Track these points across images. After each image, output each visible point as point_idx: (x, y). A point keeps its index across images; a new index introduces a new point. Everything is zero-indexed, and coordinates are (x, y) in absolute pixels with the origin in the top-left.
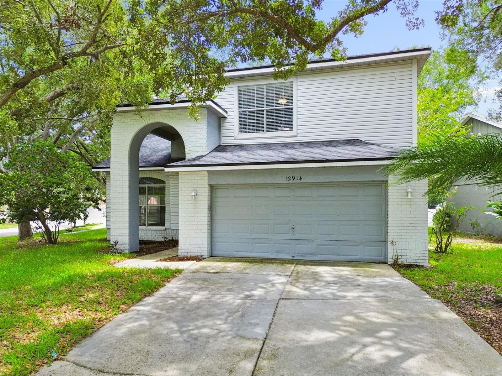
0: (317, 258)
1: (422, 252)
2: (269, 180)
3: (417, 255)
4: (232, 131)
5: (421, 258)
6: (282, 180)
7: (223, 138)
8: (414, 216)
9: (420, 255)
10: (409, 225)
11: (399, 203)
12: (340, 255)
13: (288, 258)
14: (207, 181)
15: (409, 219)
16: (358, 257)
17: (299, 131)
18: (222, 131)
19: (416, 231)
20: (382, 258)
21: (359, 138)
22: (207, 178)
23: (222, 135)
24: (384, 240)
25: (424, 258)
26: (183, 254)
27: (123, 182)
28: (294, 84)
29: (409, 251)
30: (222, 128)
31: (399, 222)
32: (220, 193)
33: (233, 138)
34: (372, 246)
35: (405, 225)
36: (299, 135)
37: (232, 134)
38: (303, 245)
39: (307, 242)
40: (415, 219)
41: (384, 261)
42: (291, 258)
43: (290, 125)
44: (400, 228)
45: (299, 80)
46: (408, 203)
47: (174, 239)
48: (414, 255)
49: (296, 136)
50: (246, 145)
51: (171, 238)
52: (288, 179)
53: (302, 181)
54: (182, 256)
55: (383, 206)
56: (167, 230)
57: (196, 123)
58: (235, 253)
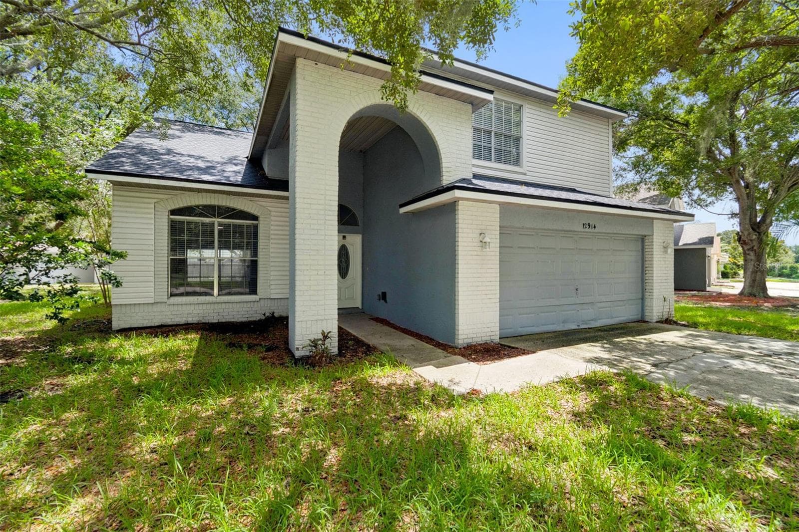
0: (598, 324)
14: (498, 220)
16: (625, 318)
17: (528, 169)
20: (639, 317)
21: (575, 188)
22: (498, 215)
24: (641, 297)
26: (466, 341)
28: (523, 109)
31: (659, 278)
36: (528, 173)
42: (577, 327)
43: (517, 162)
44: (660, 284)
45: (529, 106)
49: (525, 174)
52: (584, 226)
53: (596, 230)
54: (465, 345)
55: (640, 262)
56: (262, 301)
57: (458, 124)
58: (520, 329)
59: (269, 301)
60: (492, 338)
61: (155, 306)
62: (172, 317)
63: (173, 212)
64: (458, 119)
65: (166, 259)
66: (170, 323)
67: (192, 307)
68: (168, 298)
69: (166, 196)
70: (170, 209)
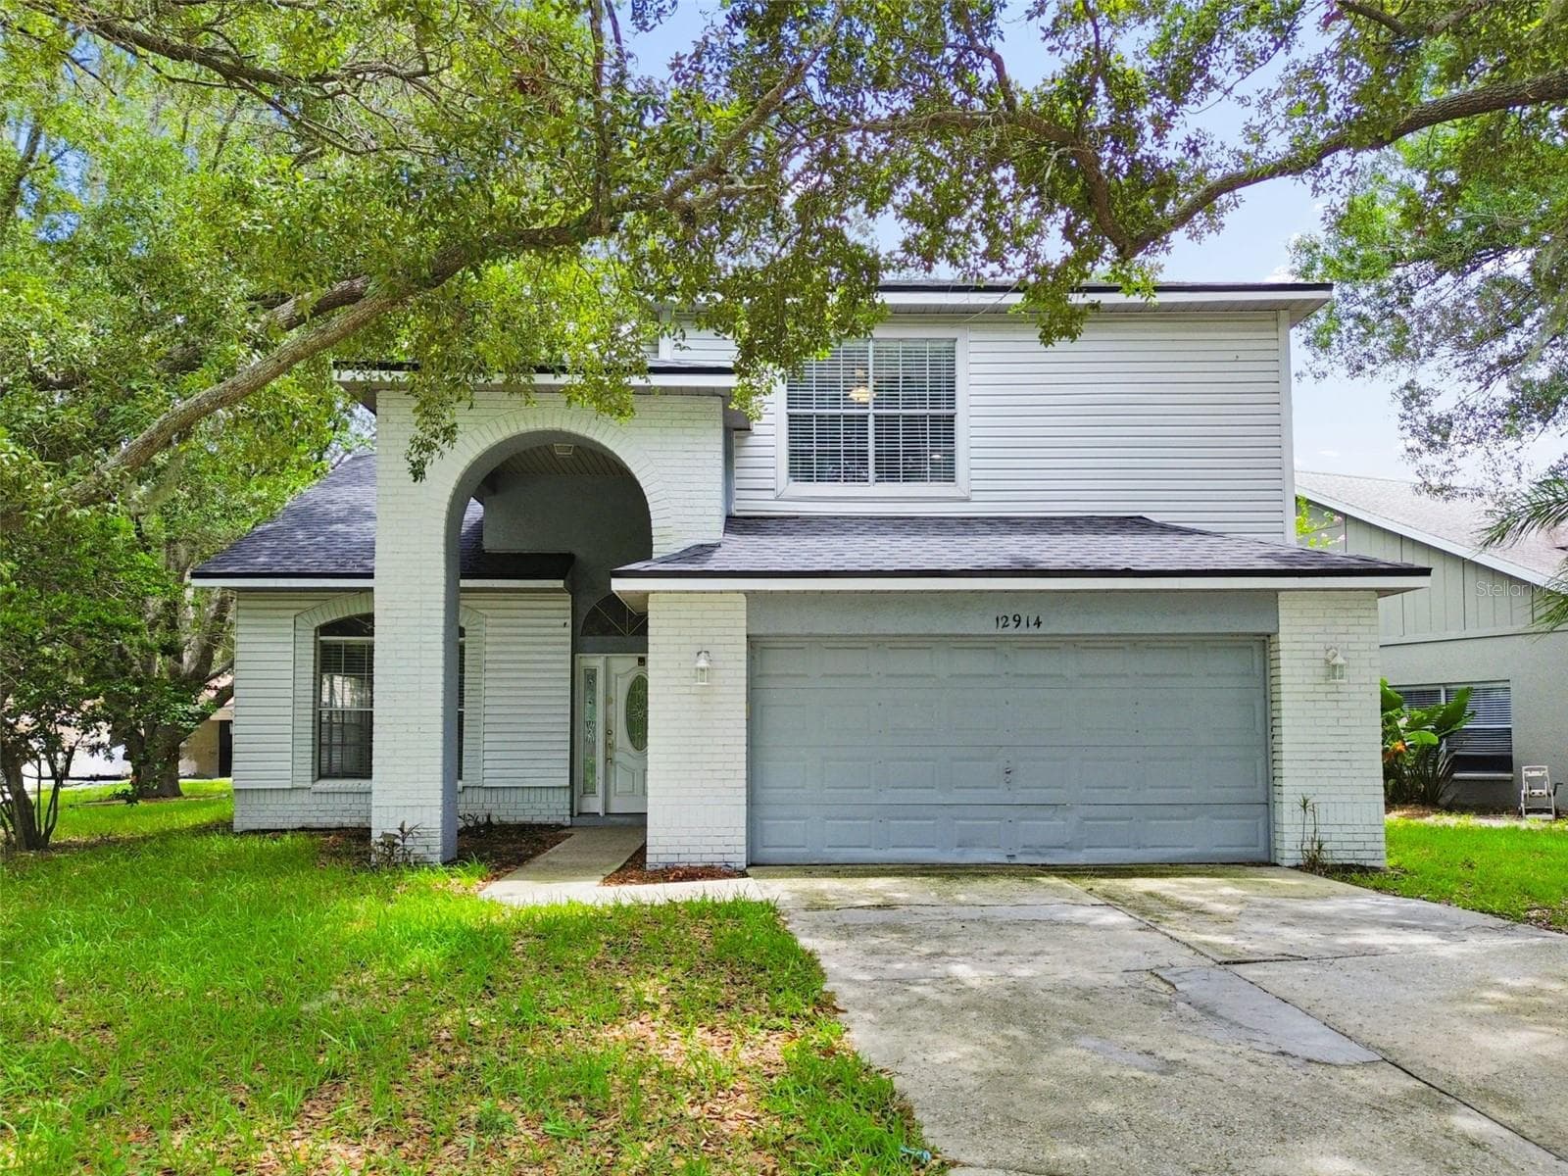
0: (1080, 858)
1: (1368, 829)
2: (943, 625)
3: (1357, 838)
4: (771, 473)
5: (1369, 846)
6: (981, 624)
7: (738, 494)
8: (1346, 731)
9: (1365, 838)
10: (1335, 756)
11: (1309, 697)
12: (1145, 847)
13: (998, 861)
14: (744, 623)
15: (1332, 739)
16: (1195, 850)
17: (975, 485)
18: (737, 473)
19: (1355, 773)
20: (1258, 852)
21: (1144, 515)
22: (744, 615)
23: (737, 483)
24: (1264, 800)
25: (1376, 846)
27: (425, 622)
28: (958, 346)
29: (1337, 829)
30: (737, 462)
31: (1309, 748)
32: (775, 663)
33: (770, 495)
34: (1229, 818)
35: (1324, 756)
36: (975, 496)
37: (770, 484)
38: (1036, 819)
39: (1050, 812)
40: (1350, 739)
41: (1264, 858)
42: (1006, 861)
43: (946, 471)
44: (1313, 765)
45: (973, 336)
46: (1331, 697)
47: (494, 820)
48: (1349, 837)
49: (967, 500)
50: (818, 518)
51: (483, 820)
52: (1001, 623)
53: (1042, 630)
54: (660, 866)
55: (1259, 703)
56: (468, 791)
57: (689, 440)
58: (826, 850)
59: (482, 792)
60: (727, 858)
61: (294, 793)
62: (317, 814)
63: (325, 629)
64: (687, 431)
65: (311, 712)
66: (315, 826)
67: (350, 799)
68: (313, 782)
69: (314, 603)
70: (317, 624)
